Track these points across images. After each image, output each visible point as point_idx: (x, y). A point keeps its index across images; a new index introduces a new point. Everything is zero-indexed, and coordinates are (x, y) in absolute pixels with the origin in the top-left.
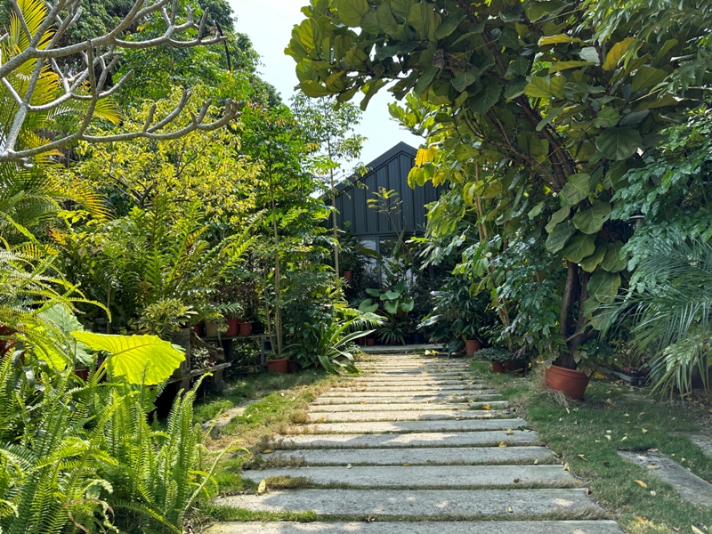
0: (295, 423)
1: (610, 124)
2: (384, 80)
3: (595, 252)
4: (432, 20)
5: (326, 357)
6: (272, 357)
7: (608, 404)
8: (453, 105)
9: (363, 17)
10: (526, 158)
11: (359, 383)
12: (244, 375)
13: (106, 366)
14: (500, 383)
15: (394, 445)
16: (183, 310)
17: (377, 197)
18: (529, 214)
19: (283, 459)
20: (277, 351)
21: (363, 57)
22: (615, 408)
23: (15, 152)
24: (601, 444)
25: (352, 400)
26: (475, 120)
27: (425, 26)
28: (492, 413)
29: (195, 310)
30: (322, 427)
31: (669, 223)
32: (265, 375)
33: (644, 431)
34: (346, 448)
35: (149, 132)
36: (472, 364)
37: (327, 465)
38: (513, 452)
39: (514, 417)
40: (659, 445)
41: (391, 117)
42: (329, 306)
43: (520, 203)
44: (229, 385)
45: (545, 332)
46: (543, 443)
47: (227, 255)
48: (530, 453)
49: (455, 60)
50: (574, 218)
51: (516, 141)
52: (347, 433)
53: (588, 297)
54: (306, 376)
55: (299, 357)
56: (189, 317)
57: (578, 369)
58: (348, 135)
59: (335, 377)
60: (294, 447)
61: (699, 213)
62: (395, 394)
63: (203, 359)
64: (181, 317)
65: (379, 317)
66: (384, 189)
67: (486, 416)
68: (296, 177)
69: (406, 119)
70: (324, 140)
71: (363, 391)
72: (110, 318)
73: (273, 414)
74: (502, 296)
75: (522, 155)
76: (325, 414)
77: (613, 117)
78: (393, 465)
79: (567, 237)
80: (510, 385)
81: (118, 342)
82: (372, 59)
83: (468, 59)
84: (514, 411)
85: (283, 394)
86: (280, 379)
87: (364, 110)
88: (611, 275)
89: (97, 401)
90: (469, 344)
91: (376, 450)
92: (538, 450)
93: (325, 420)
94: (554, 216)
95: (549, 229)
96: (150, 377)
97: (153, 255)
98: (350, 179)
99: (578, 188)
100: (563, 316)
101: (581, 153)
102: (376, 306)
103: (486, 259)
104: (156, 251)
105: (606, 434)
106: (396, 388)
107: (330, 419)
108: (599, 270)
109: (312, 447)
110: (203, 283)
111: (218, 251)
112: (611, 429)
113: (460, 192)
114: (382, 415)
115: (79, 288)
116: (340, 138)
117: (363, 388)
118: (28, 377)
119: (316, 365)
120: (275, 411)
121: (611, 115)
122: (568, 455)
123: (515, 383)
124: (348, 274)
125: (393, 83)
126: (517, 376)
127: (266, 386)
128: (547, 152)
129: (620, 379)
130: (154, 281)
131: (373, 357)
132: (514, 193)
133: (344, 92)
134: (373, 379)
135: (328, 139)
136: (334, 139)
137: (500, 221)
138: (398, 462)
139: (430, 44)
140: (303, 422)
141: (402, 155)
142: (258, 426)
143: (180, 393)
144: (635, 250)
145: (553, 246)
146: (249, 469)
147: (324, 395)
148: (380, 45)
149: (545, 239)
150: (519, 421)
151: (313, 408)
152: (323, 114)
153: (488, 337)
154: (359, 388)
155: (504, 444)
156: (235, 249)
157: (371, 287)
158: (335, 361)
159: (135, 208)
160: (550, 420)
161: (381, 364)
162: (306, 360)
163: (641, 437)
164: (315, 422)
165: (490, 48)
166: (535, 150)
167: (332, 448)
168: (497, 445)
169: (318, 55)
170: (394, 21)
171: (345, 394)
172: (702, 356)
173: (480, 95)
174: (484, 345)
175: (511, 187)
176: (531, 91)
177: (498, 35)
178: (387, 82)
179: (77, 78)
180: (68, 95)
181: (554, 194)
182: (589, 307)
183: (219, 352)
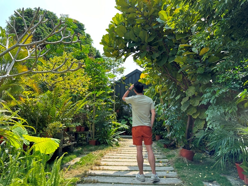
0: (96, 165)
1: (201, 72)
2: (131, 53)
3: (197, 112)
4: (146, 36)
5: (109, 140)
6: (91, 140)
7: (201, 162)
8: (152, 62)
9: (125, 34)
10: (175, 80)
11: (119, 150)
12: (81, 145)
13: (33, 147)
14: (166, 152)
15: (129, 176)
16: (61, 125)
17: (128, 86)
18: (176, 98)
19: (91, 180)
20: (92, 138)
21: (125, 46)
22: (203, 164)
23: (9, 75)
24: (198, 179)
25: (116, 157)
26: (159, 67)
27: (144, 38)
28: (162, 164)
29: (65, 125)
30: (105, 167)
31: (220, 106)
32: (88, 145)
33: (212, 174)
34: (113, 176)
35: (53, 71)
36: (157, 144)
37: (106, 183)
38: (168, 180)
39: (169, 166)
40: (217, 180)
41: (134, 61)
42: (110, 122)
43: (173, 94)
44: (76, 149)
45: (181, 138)
46: (178, 177)
47: (77, 107)
48: (174, 181)
49: (153, 49)
50: (190, 100)
51: (172, 74)
52: (113, 170)
53: (194, 126)
54: (102, 147)
55: (100, 140)
56: (63, 128)
57: (191, 150)
58: (120, 67)
59: (111, 148)
60: (95, 175)
61: (229, 103)
62: (131, 155)
63: (67, 141)
64: (60, 128)
65: (127, 126)
66: (131, 84)
67: (160, 165)
68: (102, 80)
69: (139, 63)
70: (112, 68)
71: (120, 153)
72: (35, 132)
73: (89, 161)
74: (166, 124)
75: (174, 79)
76: (107, 162)
77: (202, 70)
78: (128, 184)
79: (188, 106)
80: (169, 153)
81: (38, 139)
82: (127, 46)
83: (157, 48)
84: (170, 163)
85: (93, 153)
86: (93, 148)
87: (124, 62)
88: (202, 120)
89: (28, 163)
90: (157, 137)
91: (122, 177)
92: (177, 180)
93: (106, 165)
94: (183, 99)
95: (182, 103)
96: (47, 151)
97: (53, 107)
98: (120, 80)
99: (191, 91)
100: (186, 132)
101: (193, 79)
102: (127, 122)
103: (162, 110)
104: (54, 105)
105: (200, 174)
106: (131, 153)
107: (108, 164)
108: (198, 118)
109: (101, 175)
110: (69, 116)
111: (74, 105)
112: (202, 173)
113: (154, 88)
114: (126, 164)
115: (26, 121)
116: (117, 67)
117: (120, 152)
118: (6, 152)
119: (105, 143)
120: (90, 160)
121: (201, 70)
122: (186, 183)
123: (171, 152)
124: (118, 111)
125: (134, 54)
126: (172, 149)
127: (88, 150)
128: (182, 78)
129: (205, 152)
130: (53, 115)
131: (125, 139)
132: (171, 90)
133: (118, 56)
134: (124, 148)
135: (114, 68)
136: (115, 68)
137: (167, 99)
138: (129, 183)
139: (145, 43)
140: (99, 165)
141: (137, 73)
142: (84, 166)
143: (57, 158)
144: (209, 114)
145: (184, 109)
146: (79, 183)
147: (107, 154)
148: (130, 43)
149: (181, 106)
150: (171, 168)
151: (103, 159)
152: (112, 60)
153: (163, 136)
154: (119, 152)
155: (165, 177)
156: (80, 105)
157: (125, 115)
158: (111, 141)
159: (49, 91)
160: (181, 168)
161: (127, 142)
162: (102, 141)
163: (211, 177)
164: (103, 165)
165: (164, 45)
166: (178, 77)
167: (108, 176)
168: (163, 177)
169: (110, 45)
170: (134, 36)
171: (114, 154)
172: (229, 155)
173: (161, 60)
174: (161, 138)
175: (170, 88)
176: (176, 60)
177: (167, 41)
178: (132, 54)
179: (32, 50)
180: (29, 56)
181: (184, 92)
182: (195, 130)
183: (73, 138)
